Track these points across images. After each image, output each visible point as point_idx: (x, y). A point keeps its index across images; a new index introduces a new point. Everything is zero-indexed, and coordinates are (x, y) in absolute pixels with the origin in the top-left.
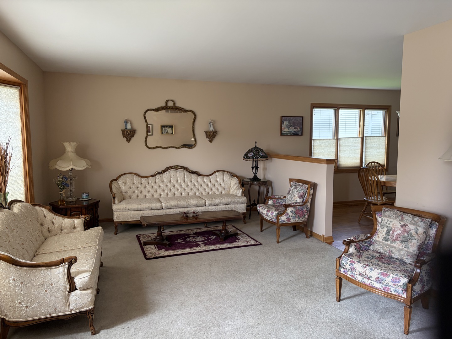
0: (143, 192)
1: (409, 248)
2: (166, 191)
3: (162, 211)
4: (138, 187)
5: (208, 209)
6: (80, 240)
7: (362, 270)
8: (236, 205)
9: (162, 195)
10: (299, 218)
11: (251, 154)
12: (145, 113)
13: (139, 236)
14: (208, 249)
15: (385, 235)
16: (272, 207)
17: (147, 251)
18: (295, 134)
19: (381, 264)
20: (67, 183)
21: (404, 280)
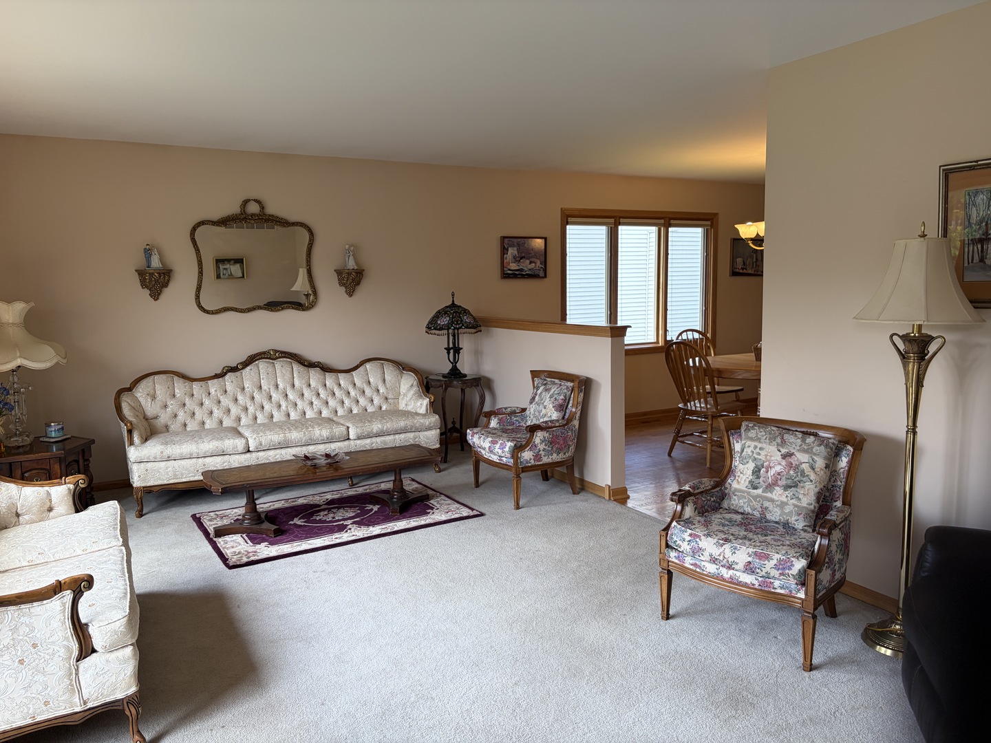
0: (197, 414)
1: (800, 499)
2: (251, 409)
3: (248, 455)
4: (184, 405)
5: (356, 446)
6: (73, 535)
7: (716, 551)
8: (417, 433)
9: (243, 421)
10: (558, 453)
11: (444, 321)
12: (194, 229)
13: (198, 516)
14: (369, 535)
15: (751, 477)
16: (500, 434)
17: (227, 548)
18: (533, 276)
19: (750, 535)
20: (8, 401)
21: (800, 564)
